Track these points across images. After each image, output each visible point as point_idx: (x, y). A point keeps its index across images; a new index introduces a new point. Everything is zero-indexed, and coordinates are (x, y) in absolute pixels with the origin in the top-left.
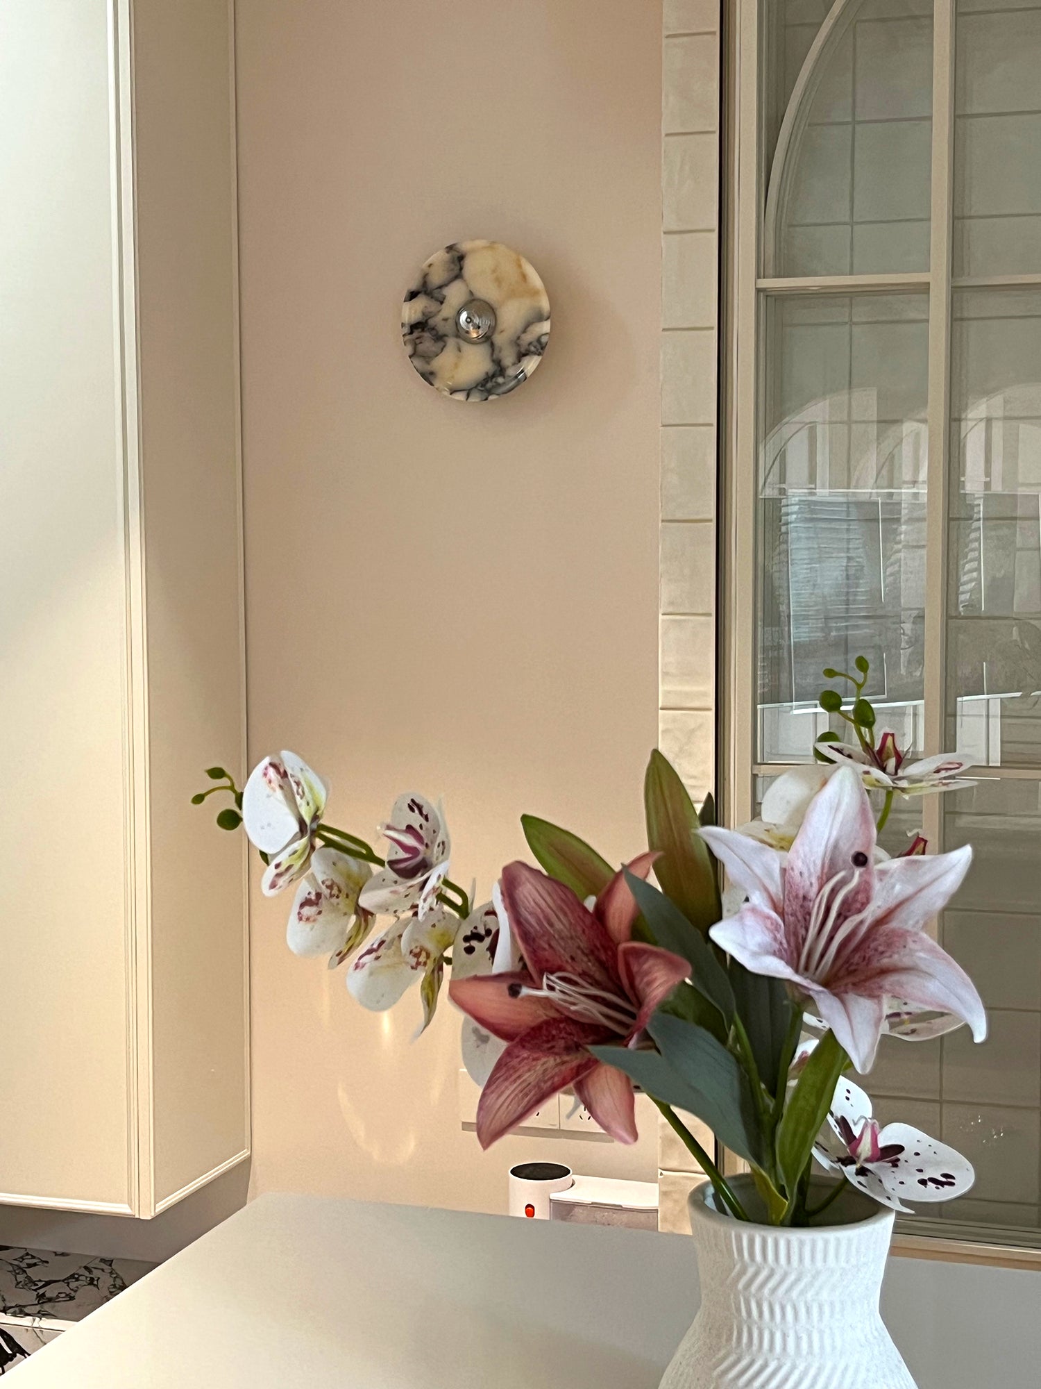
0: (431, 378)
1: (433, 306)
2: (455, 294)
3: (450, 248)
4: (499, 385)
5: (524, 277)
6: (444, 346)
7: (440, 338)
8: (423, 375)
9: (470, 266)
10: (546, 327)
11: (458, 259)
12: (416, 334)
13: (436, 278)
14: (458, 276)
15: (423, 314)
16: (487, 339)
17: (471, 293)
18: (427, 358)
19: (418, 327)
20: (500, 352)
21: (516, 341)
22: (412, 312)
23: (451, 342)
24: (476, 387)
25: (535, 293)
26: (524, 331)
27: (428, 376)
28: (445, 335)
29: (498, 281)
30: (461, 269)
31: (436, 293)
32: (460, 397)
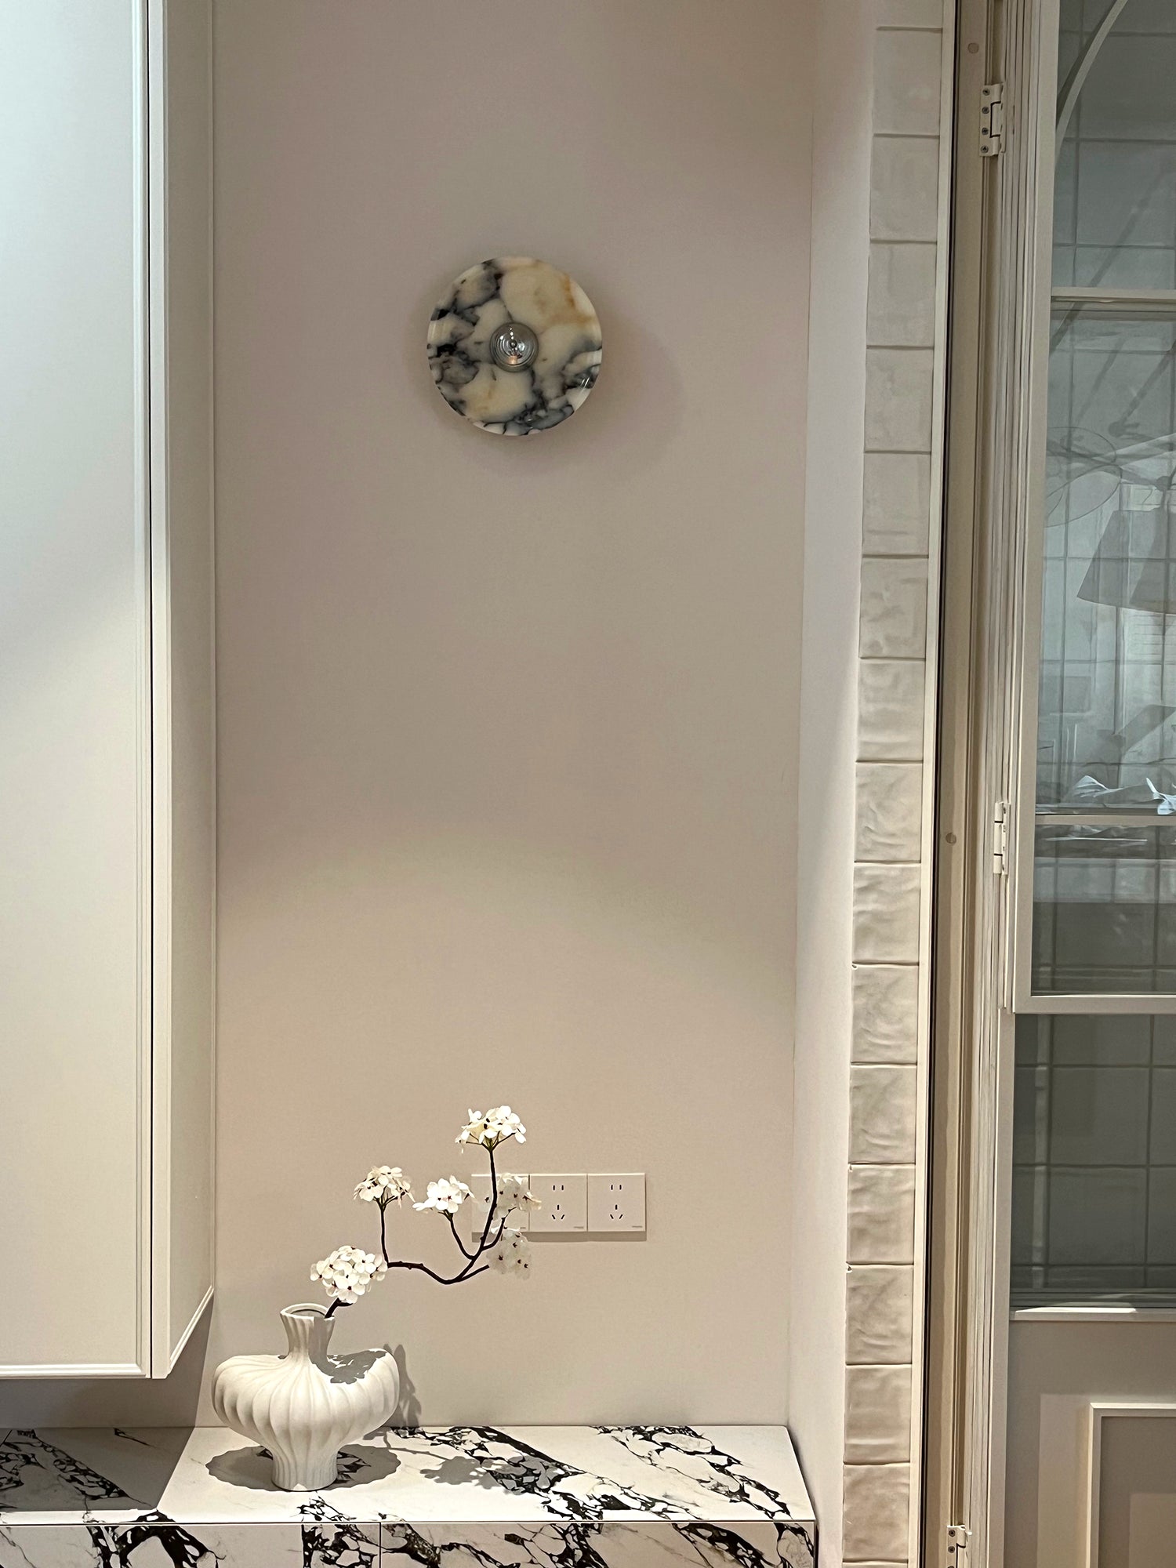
0: (462, 407)
1: (463, 328)
2: (490, 316)
3: (488, 264)
4: (540, 418)
5: (572, 302)
6: (477, 373)
7: (471, 363)
8: (452, 404)
9: (509, 285)
10: (596, 357)
11: (495, 277)
12: (444, 357)
13: (469, 297)
14: (494, 295)
15: (452, 335)
16: (528, 368)
17: (510, 315)
18: (456, 385)
19: (447, 349)
20: (542, 381)
21: (561, 372)
22: (438, 332)
23: (485, 369)
24: (513, 420)
25: (583, 320)
26: (571, 360)
27: (457, 405)
28: (479, 361)
29: (542, 304)
30: (498, 288)
31: (468, 313)
32: (496, 429)
